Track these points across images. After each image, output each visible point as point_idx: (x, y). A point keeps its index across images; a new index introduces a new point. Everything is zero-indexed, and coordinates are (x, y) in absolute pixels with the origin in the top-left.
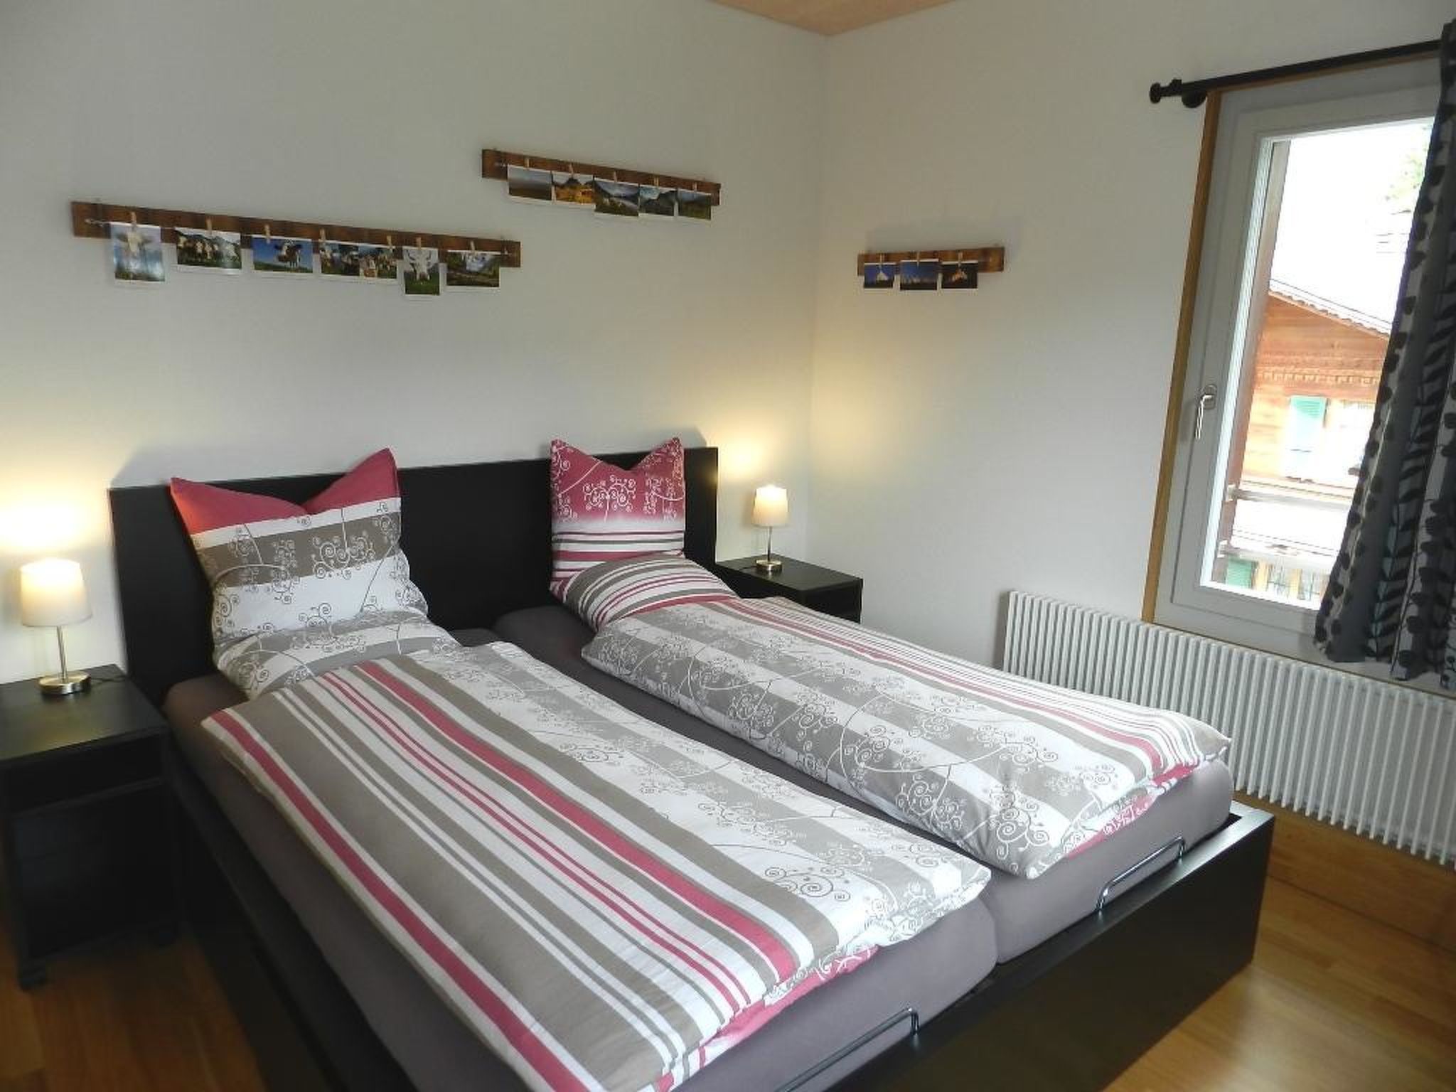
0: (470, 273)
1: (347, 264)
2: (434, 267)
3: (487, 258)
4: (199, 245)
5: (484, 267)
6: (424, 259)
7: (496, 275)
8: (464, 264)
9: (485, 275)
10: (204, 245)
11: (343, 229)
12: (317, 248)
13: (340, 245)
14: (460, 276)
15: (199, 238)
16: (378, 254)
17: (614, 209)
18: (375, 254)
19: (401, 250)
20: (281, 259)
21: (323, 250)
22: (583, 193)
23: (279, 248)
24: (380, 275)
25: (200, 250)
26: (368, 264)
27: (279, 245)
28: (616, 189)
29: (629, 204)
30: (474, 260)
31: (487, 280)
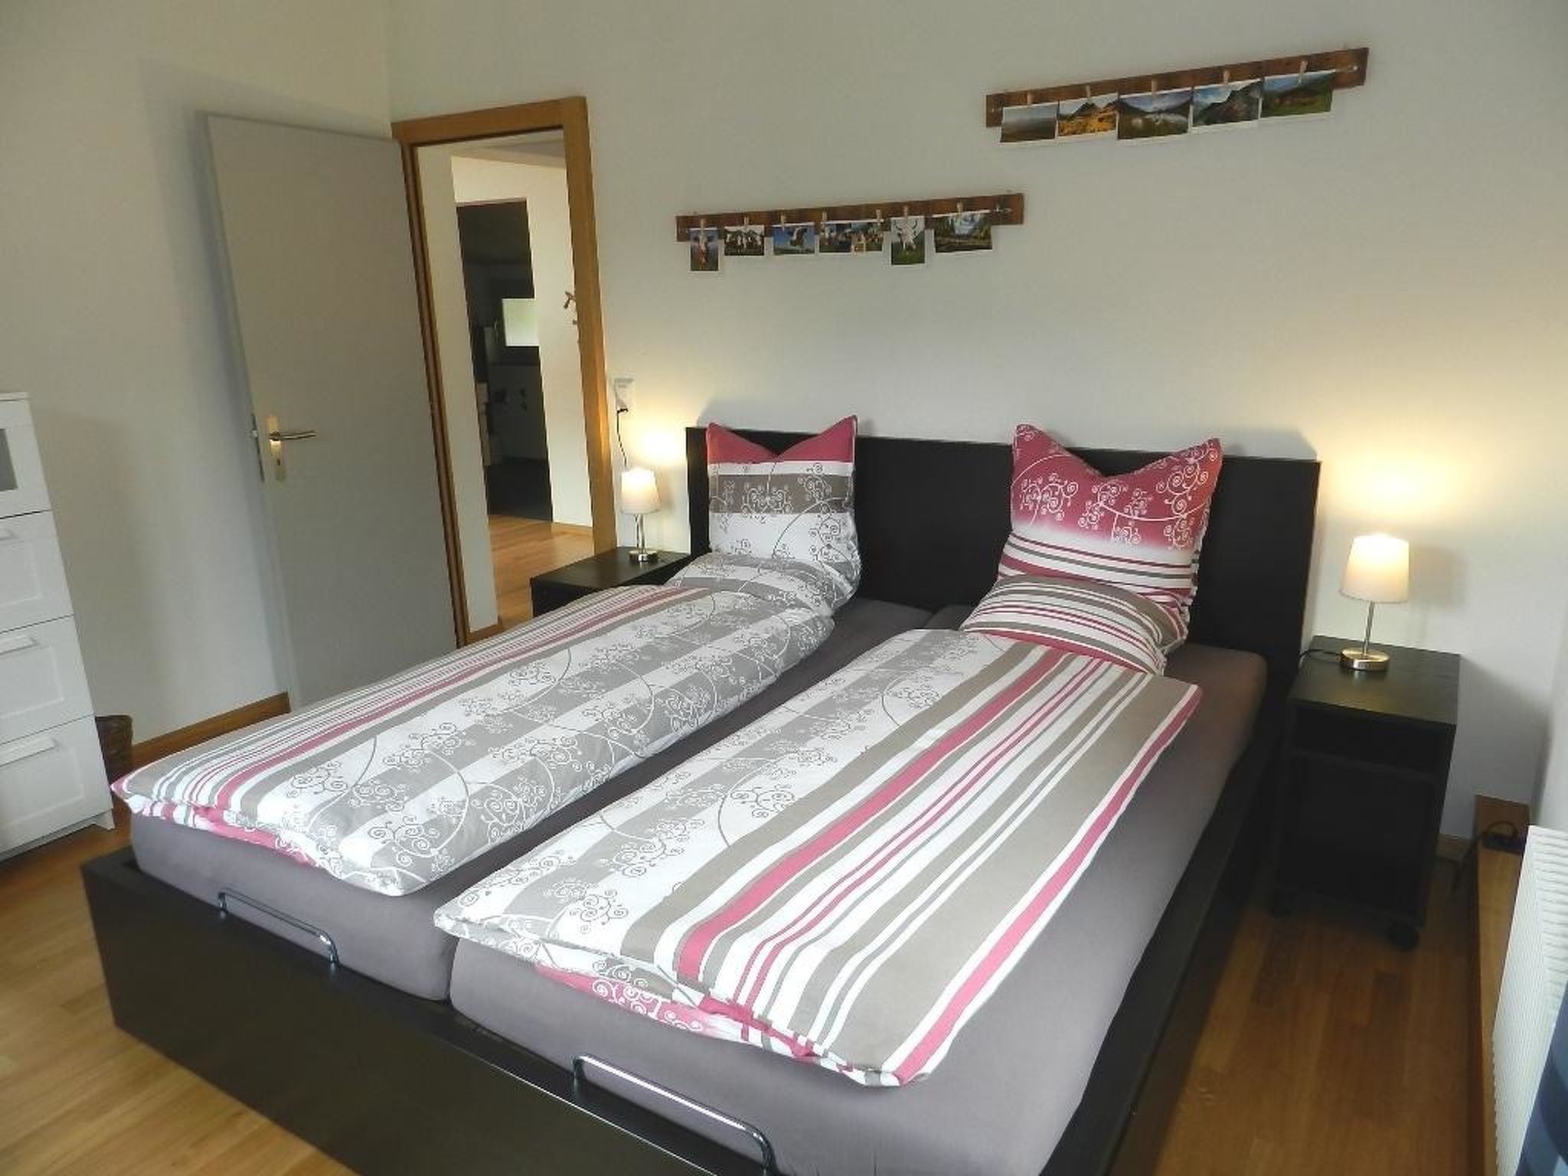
0: (959, 237)
1: (841, 242)
2: (919, 234)
3: (978, 218)
4: (739, 238)
5: (975, 229)
6: (910, 226)
7: (988, 236)
8: (952, 228)
9: (976, 237)
10: (742, 237)
11: (845, 208)
12: (818, 230)
13: (838, 225)
14: (948, 241)
15: (739, 233)
16: (869, 228)
17: (1150, 130)
18: (865, 229)
19: (890, 222)
20: (793, 243)
21: (823, 231)
22: (1101, 120)
23: (791, 234)
24: (869, 249)
25: (739, 243)
26: (859, 240)
27: (791, 230)
28: (1153, 102)
29: (1173, 118)
30: (962, 223)
31: (977, 243)
